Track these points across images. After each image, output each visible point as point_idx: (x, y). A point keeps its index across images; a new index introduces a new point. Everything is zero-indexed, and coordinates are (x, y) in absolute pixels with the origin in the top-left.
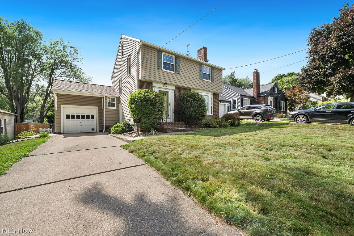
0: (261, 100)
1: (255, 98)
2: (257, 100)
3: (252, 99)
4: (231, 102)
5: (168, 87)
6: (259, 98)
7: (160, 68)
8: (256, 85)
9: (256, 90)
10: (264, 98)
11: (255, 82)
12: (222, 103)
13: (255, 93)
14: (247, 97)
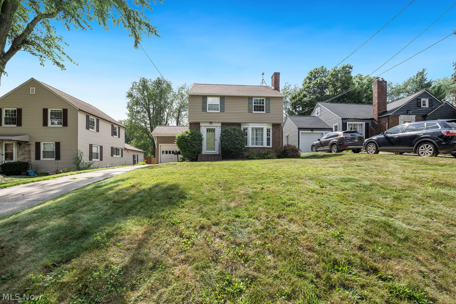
0: (384, 122)
1: (375, 120)
2: (379, 122)
3: (370, 122)
4: (332, 129)
5: (214, 125)
6: (381, 120)
7: (205, 110)
8: (377, 101)
9: (377, 109)
10: (388, 119)
11: (375, 97)
12: (314, 132)
13: (376, 112)
14: (358, 121)
